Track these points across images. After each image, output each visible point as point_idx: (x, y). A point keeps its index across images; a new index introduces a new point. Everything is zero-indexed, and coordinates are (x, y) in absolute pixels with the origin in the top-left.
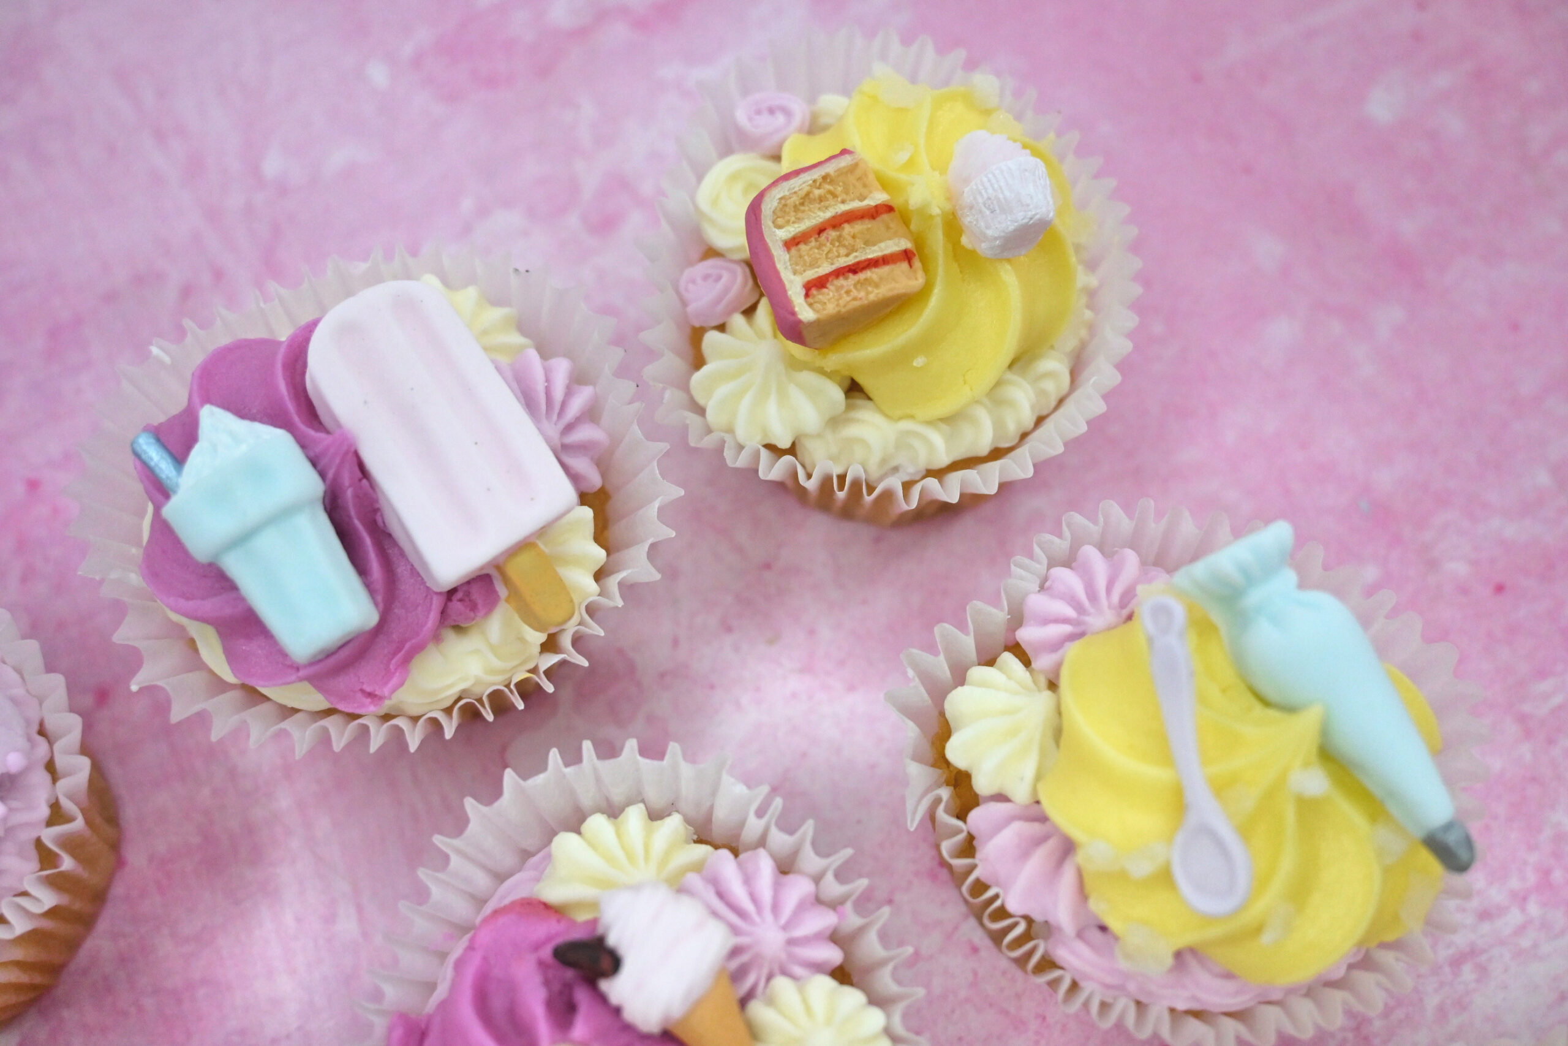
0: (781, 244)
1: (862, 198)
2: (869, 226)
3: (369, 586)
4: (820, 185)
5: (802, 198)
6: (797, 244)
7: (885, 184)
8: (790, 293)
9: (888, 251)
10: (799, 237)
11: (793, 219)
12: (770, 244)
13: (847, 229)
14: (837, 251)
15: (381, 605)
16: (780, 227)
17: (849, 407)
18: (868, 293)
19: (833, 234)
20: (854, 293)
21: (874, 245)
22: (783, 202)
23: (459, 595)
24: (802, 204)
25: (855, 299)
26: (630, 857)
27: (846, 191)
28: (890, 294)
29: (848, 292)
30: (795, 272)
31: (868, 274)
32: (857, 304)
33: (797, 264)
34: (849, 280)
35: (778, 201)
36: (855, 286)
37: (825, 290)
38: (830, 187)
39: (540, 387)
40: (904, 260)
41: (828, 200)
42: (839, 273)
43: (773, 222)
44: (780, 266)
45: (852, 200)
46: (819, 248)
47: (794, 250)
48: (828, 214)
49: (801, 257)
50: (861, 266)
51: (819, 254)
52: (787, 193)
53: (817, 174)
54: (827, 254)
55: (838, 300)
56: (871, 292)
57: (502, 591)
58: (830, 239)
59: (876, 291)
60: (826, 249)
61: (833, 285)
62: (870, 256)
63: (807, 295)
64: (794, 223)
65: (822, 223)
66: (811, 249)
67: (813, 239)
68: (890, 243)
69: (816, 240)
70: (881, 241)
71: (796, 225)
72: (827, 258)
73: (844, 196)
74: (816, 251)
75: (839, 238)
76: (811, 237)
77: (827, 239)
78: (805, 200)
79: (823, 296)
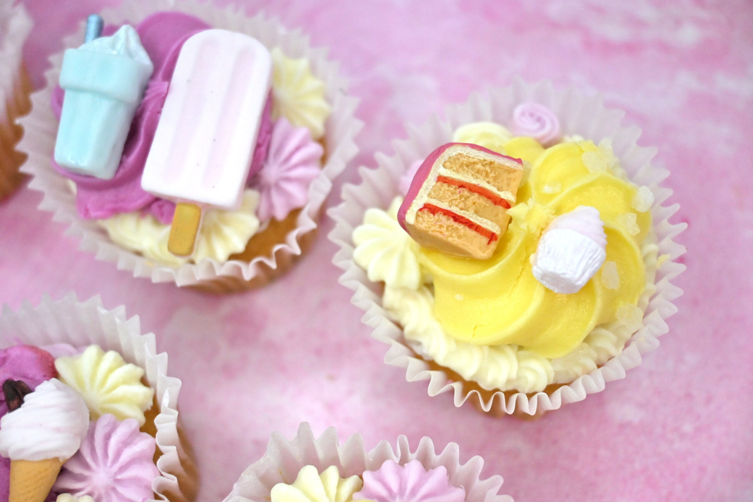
0: (437, 175)
1: (499, 189)
2: (488, 205)
4: (486, 164)
5: (469, 163)
6: (445, 182)
8: (414, 201)
9: (484, 226)
10: (449, 180)
11: (455, 168)
12: (432, 171)
13: (475, 197)
14: (459, 203)
16: (444, 166)
18: (451, 236)
19: (466, 193)
20: (444, 229)
21: (481, 217)
22: (459, 156)
23: (160, 203)
24: (467, 166)
25: (441, 233)
27: (495, 179)
28: (461, 246)
29: (441, 226)
30: (429, 195)
31: (461, 227)
32: (440, 236)
33: (435, 192)
34: (448, 221)
35: (457, 154)
36: (448, 227)
37: (431, 215)
38: (489, 170)
40: (488, 238)
41: (481, 175)
42: (447, 213)
43: (445, 162)
44: (425, 184)
45: (494, 186)
46: (452, 194)
47: (439, 184)
48: (473, 181)
49: (440, 190)
50: (462, 220)
51: (449, 196)
52: (465, 154)
53: (489, 158)
54: (452, 200)
55: (432, 225)
56: (453, 237)
58: (461, 193)
59: (456, 239)
60: (455, 197)
61: (438, 216)
62: (471, 220)
63: (421, 210)
64: (454, 170)
65: (467, 183)
66: (448, 190)
67: (454, 186)
68: (490, 223)
69: (455, 189)
70: (486, 218)
71: (454, 173)
72: (451, 201)
73: (491, 180)
74: (450, 194)
75: (467, 198)
76: (454, 185)
77: (460, 192)
78: (470, 165)
79: (428, 217)
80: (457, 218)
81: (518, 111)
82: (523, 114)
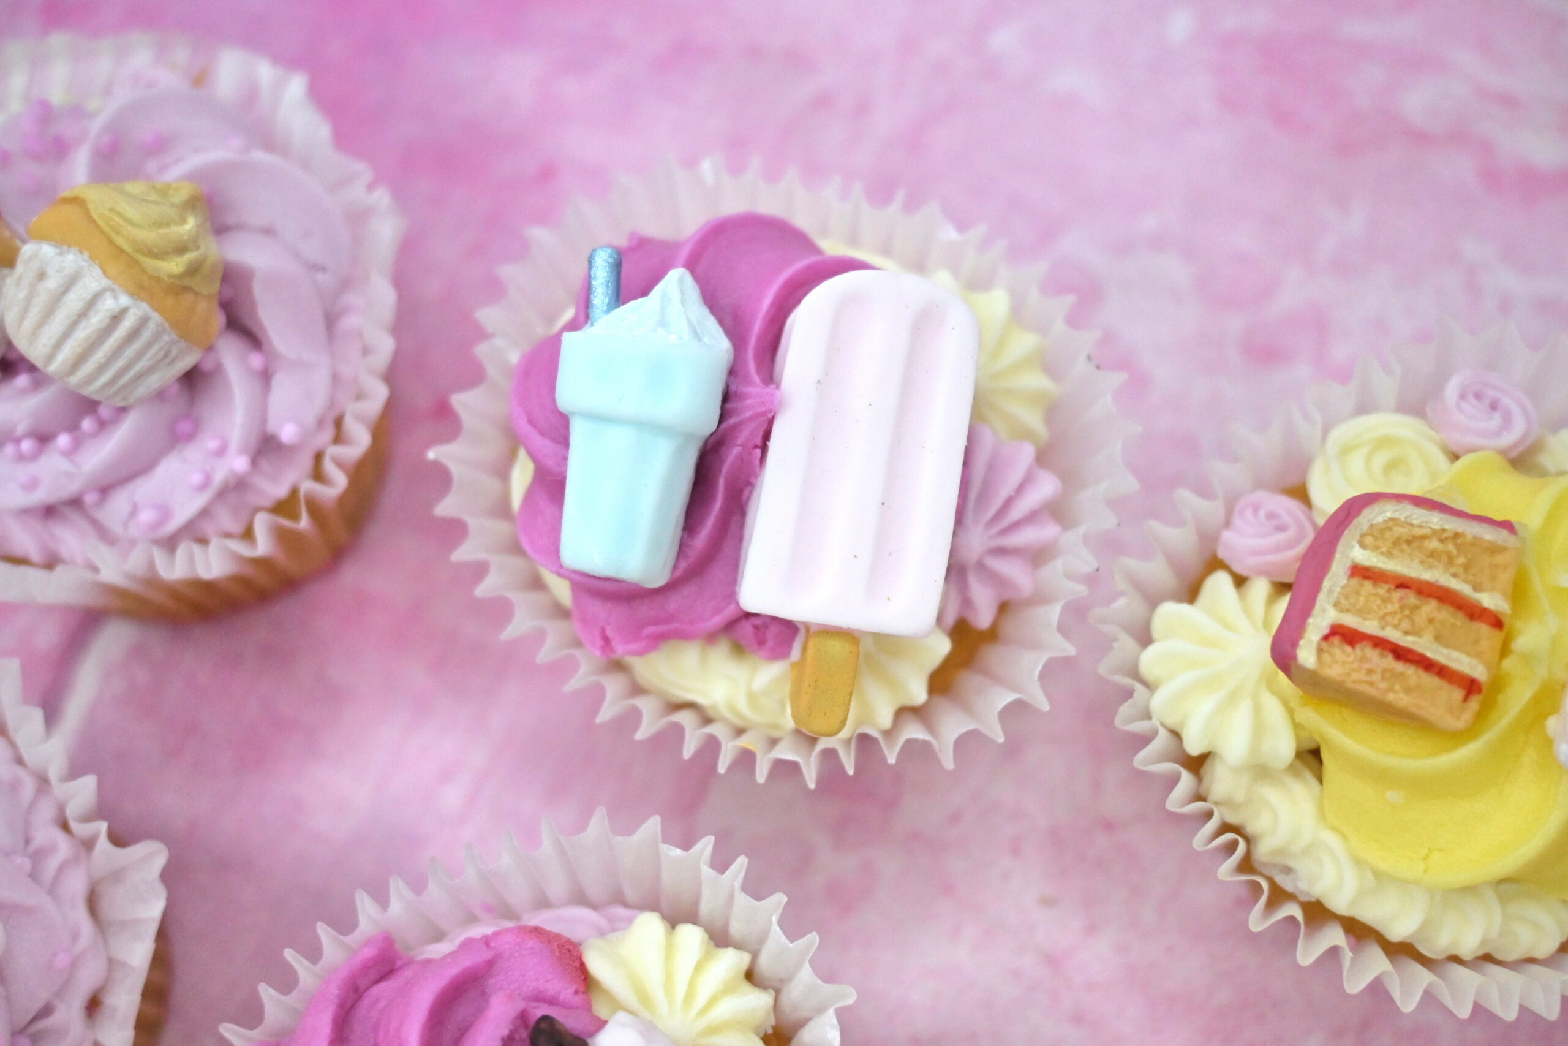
0: (1348, 564)
1: (1477, 588)
2: (1458, 623)
3: (682, 548)
4: (1446, 538)
5: (1413, 536)
6: (1366, 578)
7: (1519, 592)
8: (1310, 620)
9: (1454, 665)
10: (1374, 573)
11: (1384, 549)
12: (1338, 555)
13: (1430, 608)
14: (1400, 621)
15: (678, 573)
16: (1363, 545)
17: (1291, 769)
18: (1391, 689)
19: (1412, 599)
20: (1376, 677)
21: (1447, 646)
22: (1391, 524)
23: (758, 622)
24: (1409, 542)
25: (1371, 684)
26: (689, 997)
27: (1467, 567)
28: (1414, 710)
29: (1370, 672)
30: (1336, 605)
31: (1411, 672)
32: (1371, 691)
33: (1347, 597)
34: (1384, 660)
35: (1386, 518)
36: (1384, 671)
37: (1348, 649)
38: (1454, 551)
39: (1004, 491)
40: (1464, 688)
41: (1439, 561)
42: (1379, 643)
43: (1362, 536)
44: (1326, 584)
45: (1466, 581)
46: (1385, 601)
47: (1355, 581)
48: (1427, 576)
49: (1358, 593)
50: (1410, 657)
51: (1379, 607)
52: (1402, 518)
53: (1453, 524)
54: (1386, 614)
55: (1353, 670)
56: (1395, 692)
57: (796, 653)
58: (1404, 601)
59: (1402, 695)
60: (1390, 608)
61: (1362, 650)
62: (1429, 654)
63: (1326, 638)
64: (1382, 554)
65: (1411, 578)
66: (1376, 595)
67: (1386, 587)
68: (1464, 658)
69: (1389, 591)
70: (1456, 648)
71: (1383, 558)
72: (1383, 618)
73: (1461, 571)
74: (1379, 602)
75: (1414, 609)
76: (1387, 582)
77: (1401, 599)
78: (1413, 541)
79: (1341, 653)
80: (1400, 653)
81: (1451, 390)
82: (1463, 396)
